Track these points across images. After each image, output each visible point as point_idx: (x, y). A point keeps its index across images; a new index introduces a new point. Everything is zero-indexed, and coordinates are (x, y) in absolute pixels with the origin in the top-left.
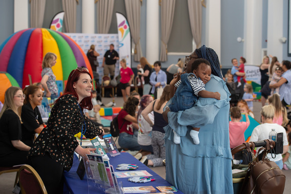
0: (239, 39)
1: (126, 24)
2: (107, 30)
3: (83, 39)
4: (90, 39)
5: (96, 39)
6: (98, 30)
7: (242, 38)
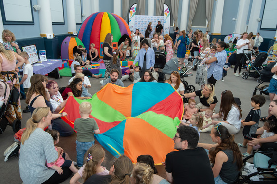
0: (233, 19)
1: (168, 10)
2: (161, 14)
3: (147, 18)
4: (150, 18)
5: (154, 19)
6: (155, 14)
7: (236, 18)
